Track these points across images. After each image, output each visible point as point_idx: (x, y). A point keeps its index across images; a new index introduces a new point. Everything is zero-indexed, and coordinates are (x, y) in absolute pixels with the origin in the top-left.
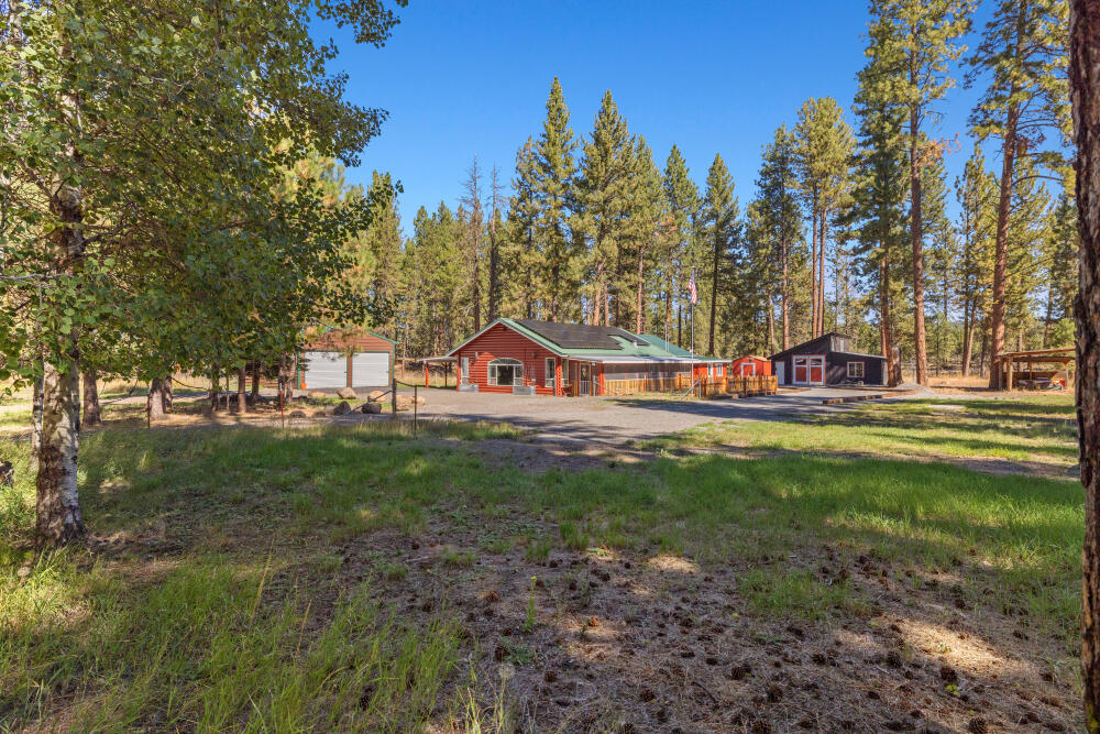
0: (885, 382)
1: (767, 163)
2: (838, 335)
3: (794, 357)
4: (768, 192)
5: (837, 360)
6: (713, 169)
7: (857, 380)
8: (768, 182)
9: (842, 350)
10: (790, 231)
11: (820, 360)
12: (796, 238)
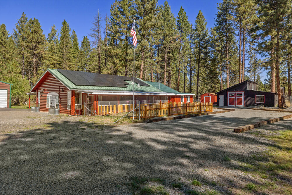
0: (276, 105)
1: (220, 11)
2: (250, 82)
3: (229, 93)
4: (220, 23)
5: (250, 94)
6: (198, 17)
7: (260, 104)
8: (220, 19)
9: (253, 90)
10: (229, 40)
11: (241, 94)
12: (232, 43)
